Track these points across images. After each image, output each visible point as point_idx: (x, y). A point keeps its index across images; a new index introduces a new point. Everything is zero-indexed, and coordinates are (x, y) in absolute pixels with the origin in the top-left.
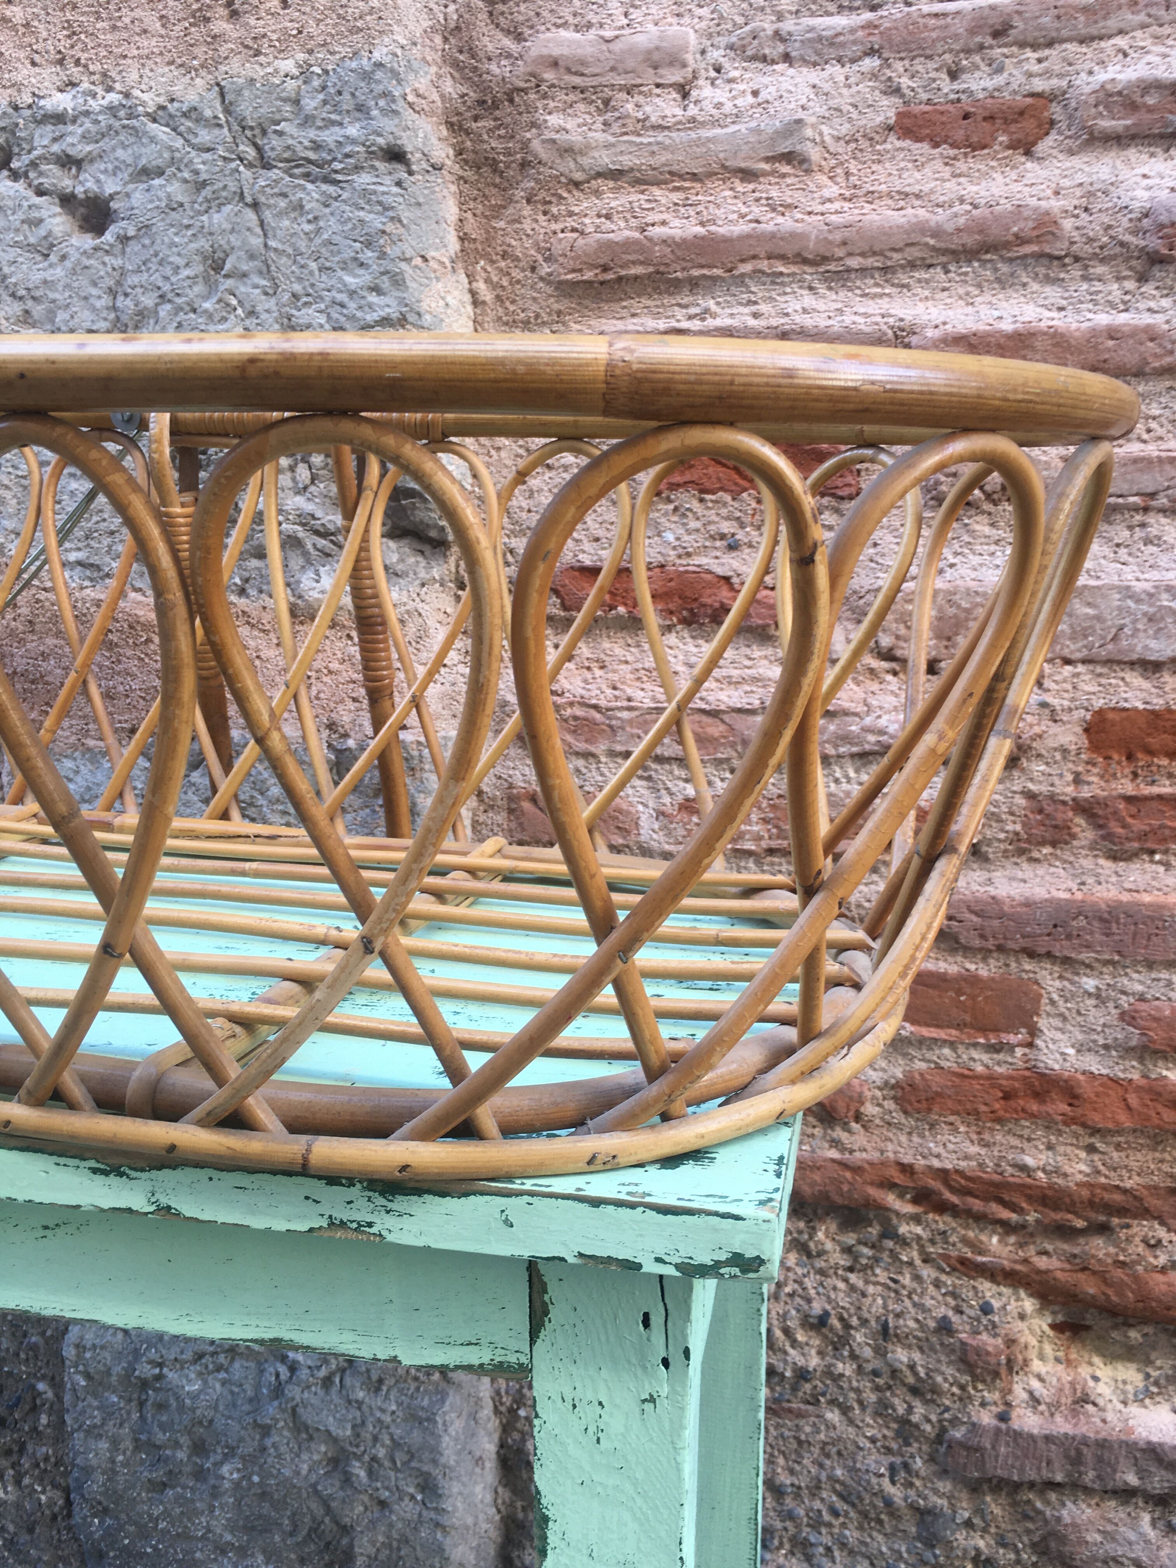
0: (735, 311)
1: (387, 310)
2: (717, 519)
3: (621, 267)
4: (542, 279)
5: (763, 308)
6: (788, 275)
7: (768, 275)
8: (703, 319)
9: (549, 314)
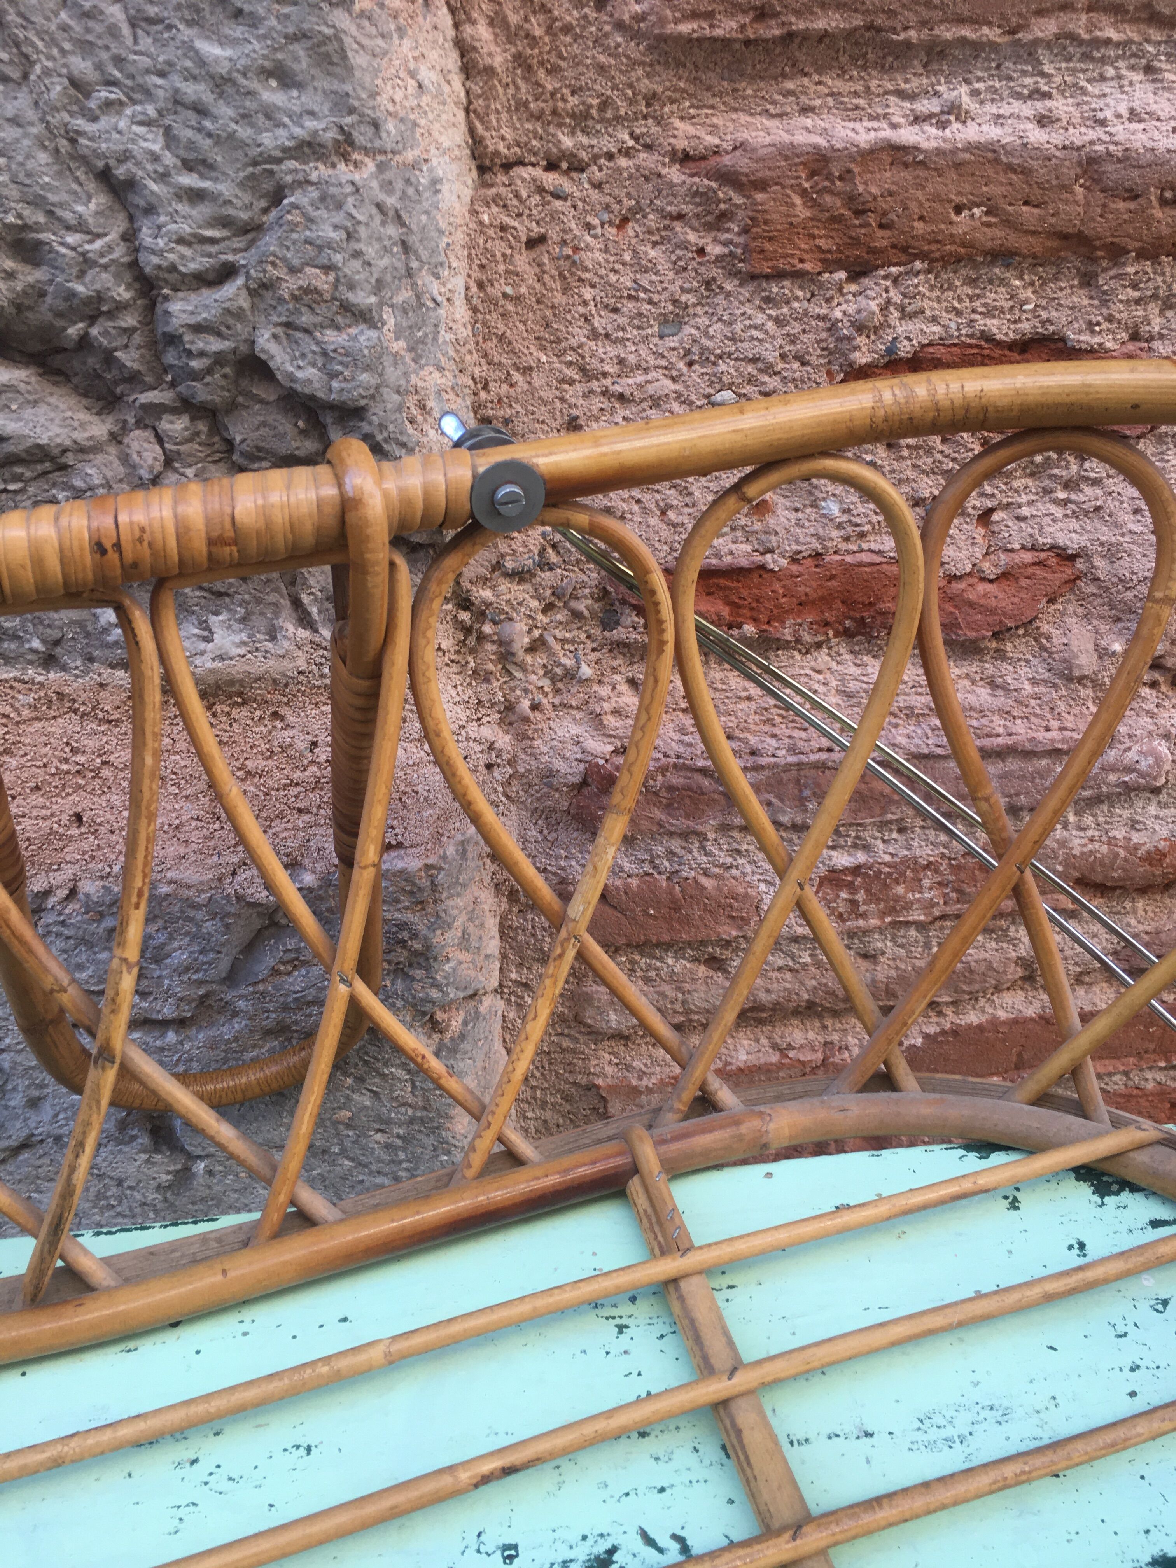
0: (1005, 110)
1: (311, 124)
2: (911, 474)
3: (798, 13)
4: (620, 26)
5: (1061, 106)
6: (1118, 45)
7: (1081, 42)
8: (943, 125)
9: (632, 102)
